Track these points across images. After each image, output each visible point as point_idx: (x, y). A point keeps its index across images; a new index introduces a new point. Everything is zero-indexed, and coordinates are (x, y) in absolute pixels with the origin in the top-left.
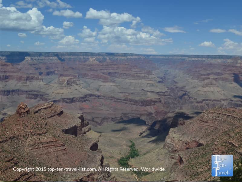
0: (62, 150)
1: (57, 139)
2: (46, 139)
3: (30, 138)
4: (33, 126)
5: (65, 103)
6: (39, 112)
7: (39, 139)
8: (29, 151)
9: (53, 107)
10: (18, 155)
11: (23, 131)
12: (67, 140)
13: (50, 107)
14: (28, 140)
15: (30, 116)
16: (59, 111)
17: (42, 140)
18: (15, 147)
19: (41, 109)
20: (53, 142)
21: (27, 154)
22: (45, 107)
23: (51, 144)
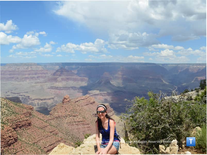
0: (87, 127)
1: (85, 120)
2: (78, 120)
3: (68, 118)
4: (71, 111)
5: (101, 96)
6: (79, 101)
7: (74, 119)
8: (66, 127)
9: (88, 99)
10: (60, 128)
11: (64, 113)
12: (93, 121)
13: (86, 98)
14: (67, 119)
15: (70, 104)
16: (92, 101)
17: (75, 120)
18: (59, 123)
19: (81, 99)
20: (82, 122)
21: (65, 128)
22: (83, 98)
23: (80, 123)
